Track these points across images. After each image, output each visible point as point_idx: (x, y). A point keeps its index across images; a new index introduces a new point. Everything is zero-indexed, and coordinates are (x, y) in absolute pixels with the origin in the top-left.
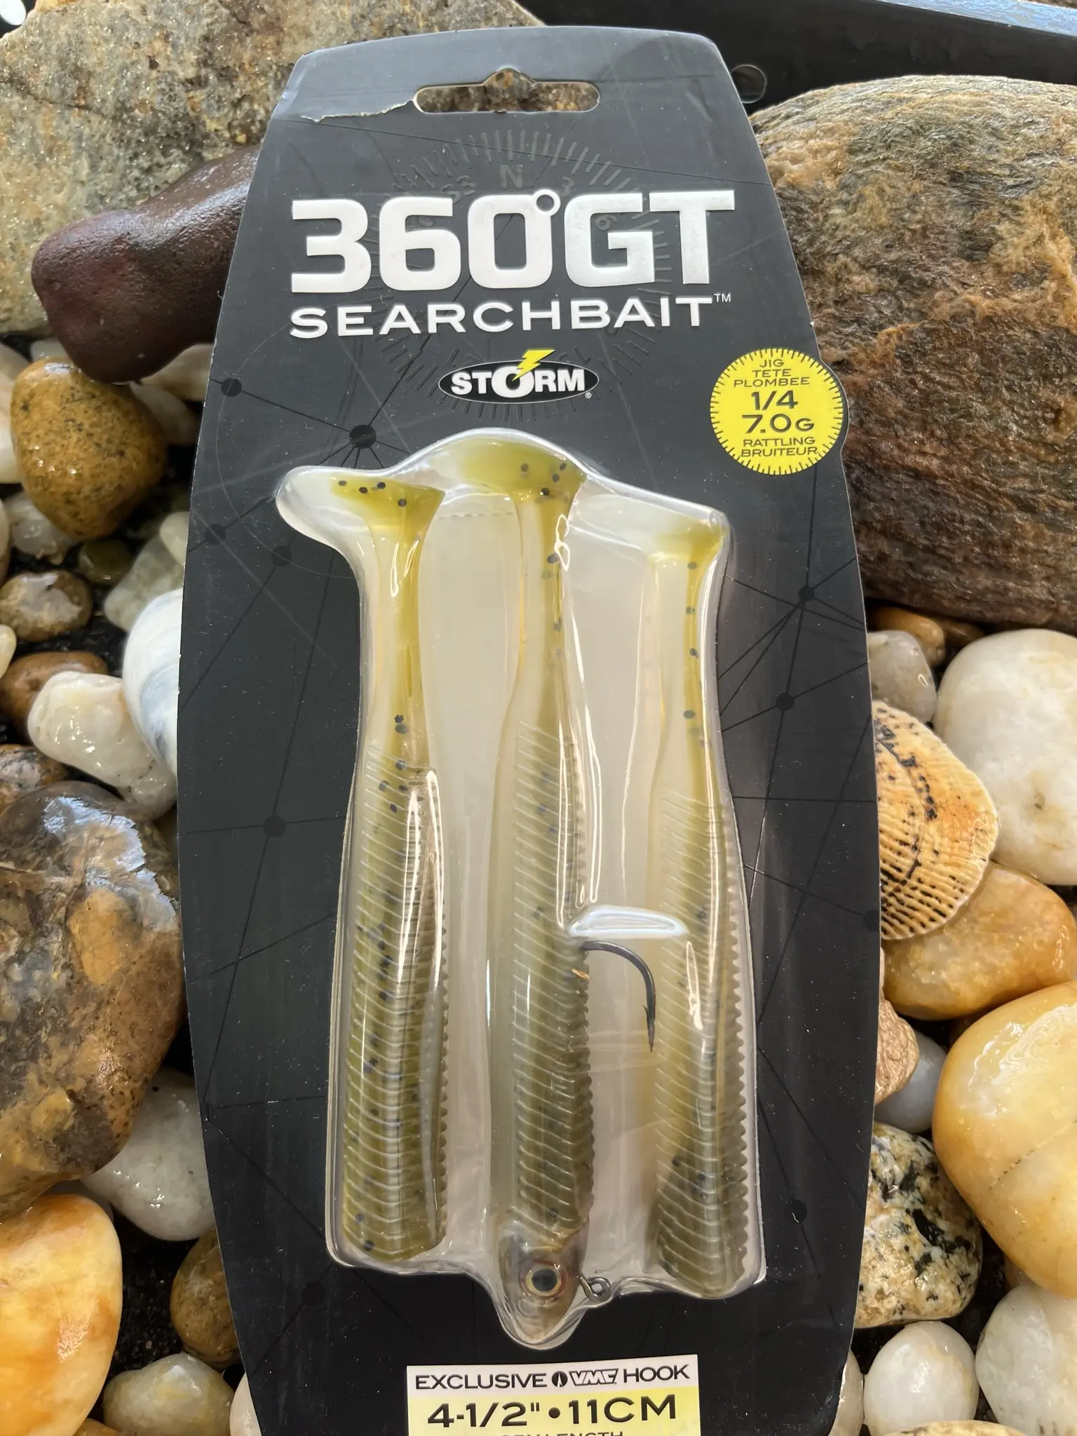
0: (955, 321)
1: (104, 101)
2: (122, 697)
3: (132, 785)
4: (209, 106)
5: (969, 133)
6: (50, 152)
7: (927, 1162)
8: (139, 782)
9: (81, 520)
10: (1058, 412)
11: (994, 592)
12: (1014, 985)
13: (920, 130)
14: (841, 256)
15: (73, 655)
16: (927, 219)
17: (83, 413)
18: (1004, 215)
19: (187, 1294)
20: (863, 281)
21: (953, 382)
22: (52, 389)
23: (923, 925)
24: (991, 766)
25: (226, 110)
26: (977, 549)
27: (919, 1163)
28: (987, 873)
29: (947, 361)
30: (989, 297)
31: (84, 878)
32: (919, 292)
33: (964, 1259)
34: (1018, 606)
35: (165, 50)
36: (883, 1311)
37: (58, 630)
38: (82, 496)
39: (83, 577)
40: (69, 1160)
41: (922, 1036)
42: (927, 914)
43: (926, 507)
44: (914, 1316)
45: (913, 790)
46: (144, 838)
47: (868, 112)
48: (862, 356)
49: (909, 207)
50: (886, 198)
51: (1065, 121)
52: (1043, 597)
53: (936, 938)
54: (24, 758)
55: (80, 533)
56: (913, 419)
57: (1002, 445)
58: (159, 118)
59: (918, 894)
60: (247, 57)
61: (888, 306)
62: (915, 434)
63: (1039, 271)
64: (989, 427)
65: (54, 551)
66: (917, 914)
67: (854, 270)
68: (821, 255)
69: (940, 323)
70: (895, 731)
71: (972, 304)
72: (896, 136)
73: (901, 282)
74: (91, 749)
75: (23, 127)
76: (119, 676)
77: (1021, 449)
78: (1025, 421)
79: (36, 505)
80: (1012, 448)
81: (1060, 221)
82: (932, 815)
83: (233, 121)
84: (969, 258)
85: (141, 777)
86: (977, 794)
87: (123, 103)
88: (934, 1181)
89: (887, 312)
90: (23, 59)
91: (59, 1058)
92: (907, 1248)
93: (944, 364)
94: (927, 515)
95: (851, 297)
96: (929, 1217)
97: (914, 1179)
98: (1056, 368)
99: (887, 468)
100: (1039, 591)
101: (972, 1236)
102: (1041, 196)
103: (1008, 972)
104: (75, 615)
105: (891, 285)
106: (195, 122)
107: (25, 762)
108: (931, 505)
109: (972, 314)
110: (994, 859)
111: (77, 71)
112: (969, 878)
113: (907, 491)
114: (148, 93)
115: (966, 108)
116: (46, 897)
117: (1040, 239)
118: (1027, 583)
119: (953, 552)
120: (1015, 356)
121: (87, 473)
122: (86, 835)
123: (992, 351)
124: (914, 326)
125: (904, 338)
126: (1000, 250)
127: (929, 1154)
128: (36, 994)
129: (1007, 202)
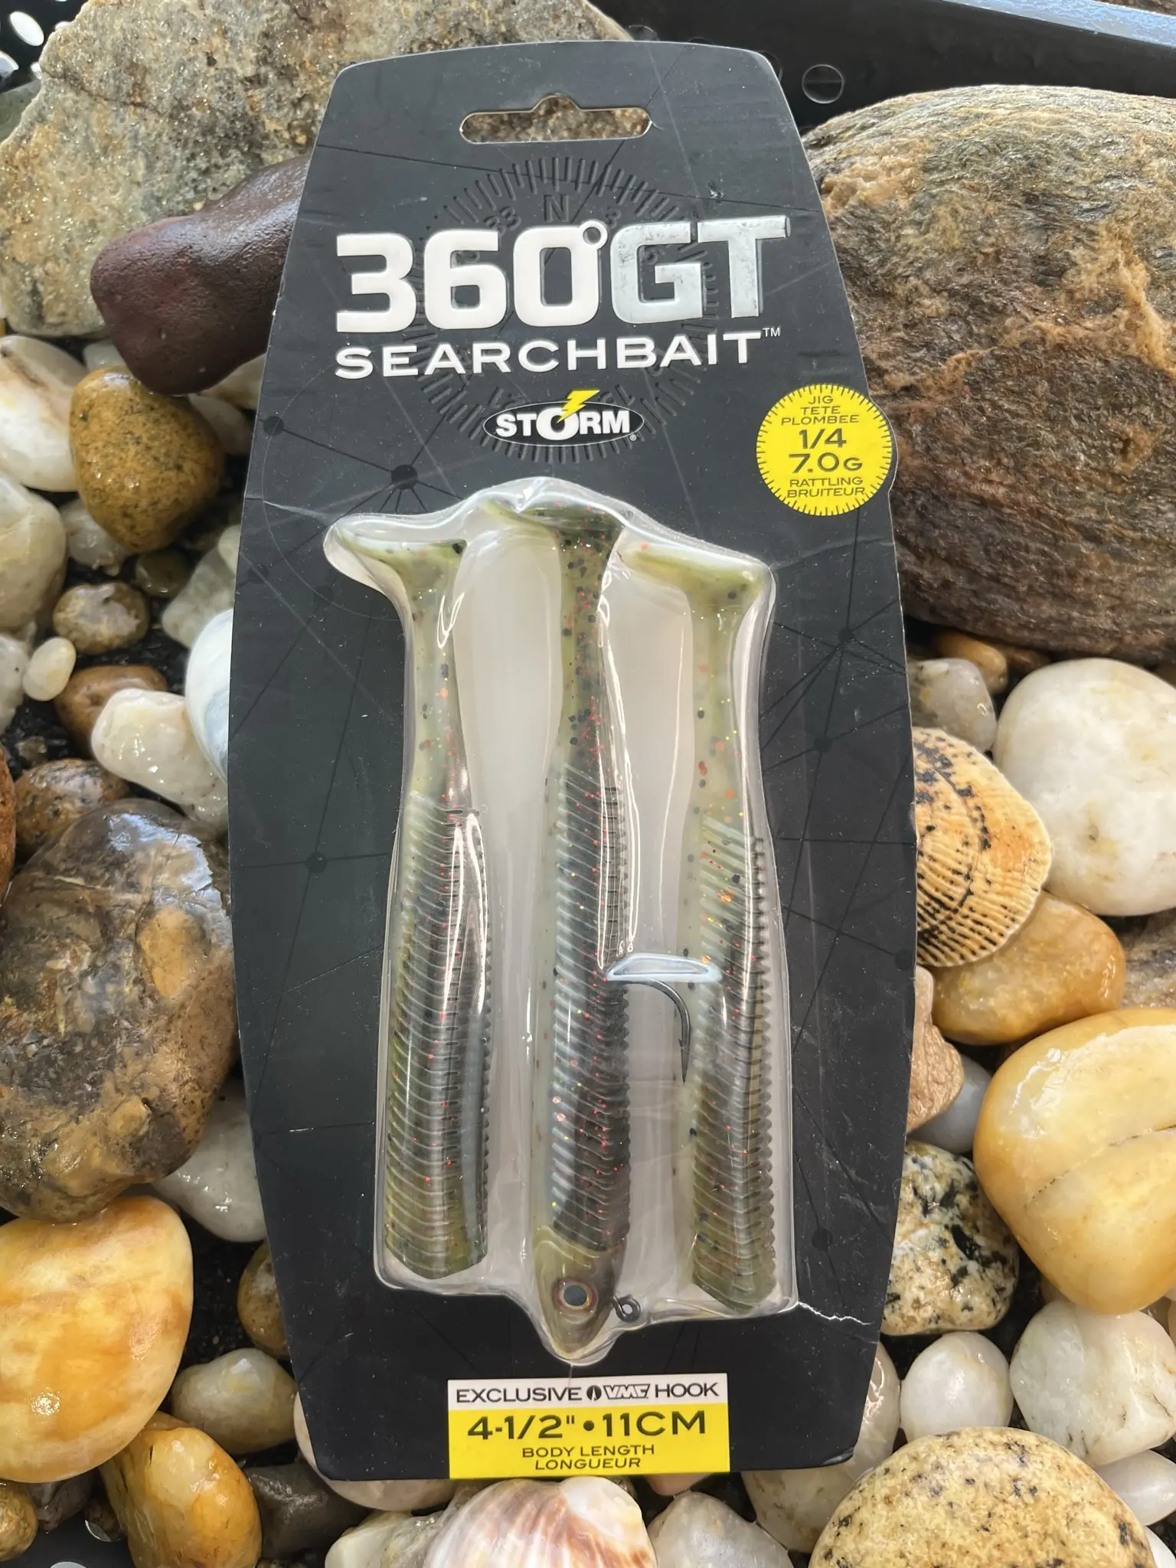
0: (1025, 348)
1: (160, 98)
2: (185, 717)
3: (195, 803)
4: (269, 106)
5: (1046, 152)
6: (105, 151)
7: (967, 1181)
8: (202, 800)
9: (137, 534)
10: (1127, 442)
11: (1058, 621)
12: (1060, 1012)
13: (996, 149)
14: (911, 278)
15: (131, 669)
16: (1000, 242)
17: (141, 426)
18: (1078, 240)
19: (254, 1292)
20: (933, 305)
21: (1022, 410)
22: (112, 400)
23: (974, 953)
24: (1047, 797)
25: (286, 110)
26: (1042, 578)
27: (959, 1182)
28: (1039, 903)
29: (1016, 389)
30: (1060, 324)
31: (152, 895)
32: (989, 318)
33: (1000, 1273)
34: (1082, 634)
35: (224, 47)
36: (919, 1319)
37: (117, 643)
38: (139, 509)
39: (139, 589)
40: (144, 1164)
41: (969, 1061)
42: (977, 942)
43: (991, 535)
44: (949, 1326)
45: (967, 820)
46: (211, 858)
47: (945, 127)
48: (930, 382)
49: (982, 230)
50: (959, 219)
51: (1146, 142)
52: (1107, 627)
53: (986, 965)
54: (87, 773)
55: (136, 546)
56: (980, 447)
57: (1069, 474)
58: (217, 117)
59: (969, 922)
60: (307, 56)
61: (958, 331)
62: (982, 462)
63: (1112, 300)
64: (1056, 456)
65: (111, 562)
66: (968, 942)
67: (925, 293)
68: (891, 277)
69: (1010, 350)
70: (953, 760)
71: (1044, 332)
72: (972, 154)
73: (972, 307)
74: (154, 769)
75: (76, 125)
76: (180, 692)
77: (1088, 479)
78: (1093, 451)
79: (95, 518)
80: (1080, 478)
81: (1136, 247)
82: (985, 844)
83: (293, 121)
84: (1041, 283)
85: (204, 796)
86: (1031, 824)
87: (180, 101)
88: (974, 1199)
89: (957, 337)
90: (77, 54)
91: (134, 1068)
92: (944, 1262)
93: (1013, 392)
94: (992, 544)
95: (921, 321)
96: (967, 1232)
97: (955, 1195)
98: (1126, 399)
99: (953, 496)
100: (1104, 621)
101: (1009, 1252)
102: (1117, 221)
103: (1054, 1000)
104: (133, 628)
105: (961, 309)
106: (254, 122)
107: (87, 777)
108: (996, 533)
109: (1043, 341)
110: (1047, 889)
111: (133, 67)
112: (1020, 907)
113: (973, 519)
114: (206, 91)
115: (1044, 127)
116: (116, 912)
117: (1115, 264)
118: (1091, 612)
119: (1017, 581)
120: (1085, 385)
121: (144, 488)
122: (153, 853)
123: (1061, 379)
124: (982, 352)
125: (974, 364)
126: (1073, 276)
127: (970, 1174)
128: (110, 1007)
129: (1082, 227)
